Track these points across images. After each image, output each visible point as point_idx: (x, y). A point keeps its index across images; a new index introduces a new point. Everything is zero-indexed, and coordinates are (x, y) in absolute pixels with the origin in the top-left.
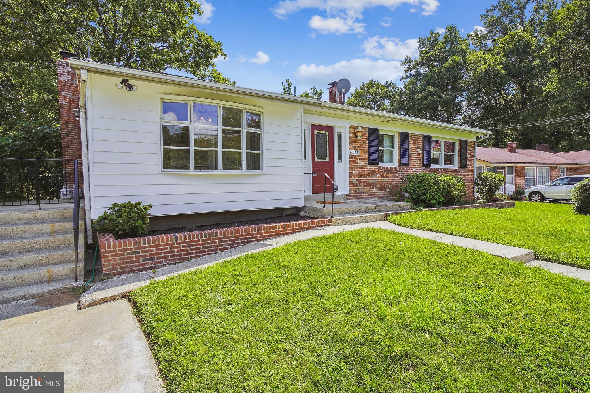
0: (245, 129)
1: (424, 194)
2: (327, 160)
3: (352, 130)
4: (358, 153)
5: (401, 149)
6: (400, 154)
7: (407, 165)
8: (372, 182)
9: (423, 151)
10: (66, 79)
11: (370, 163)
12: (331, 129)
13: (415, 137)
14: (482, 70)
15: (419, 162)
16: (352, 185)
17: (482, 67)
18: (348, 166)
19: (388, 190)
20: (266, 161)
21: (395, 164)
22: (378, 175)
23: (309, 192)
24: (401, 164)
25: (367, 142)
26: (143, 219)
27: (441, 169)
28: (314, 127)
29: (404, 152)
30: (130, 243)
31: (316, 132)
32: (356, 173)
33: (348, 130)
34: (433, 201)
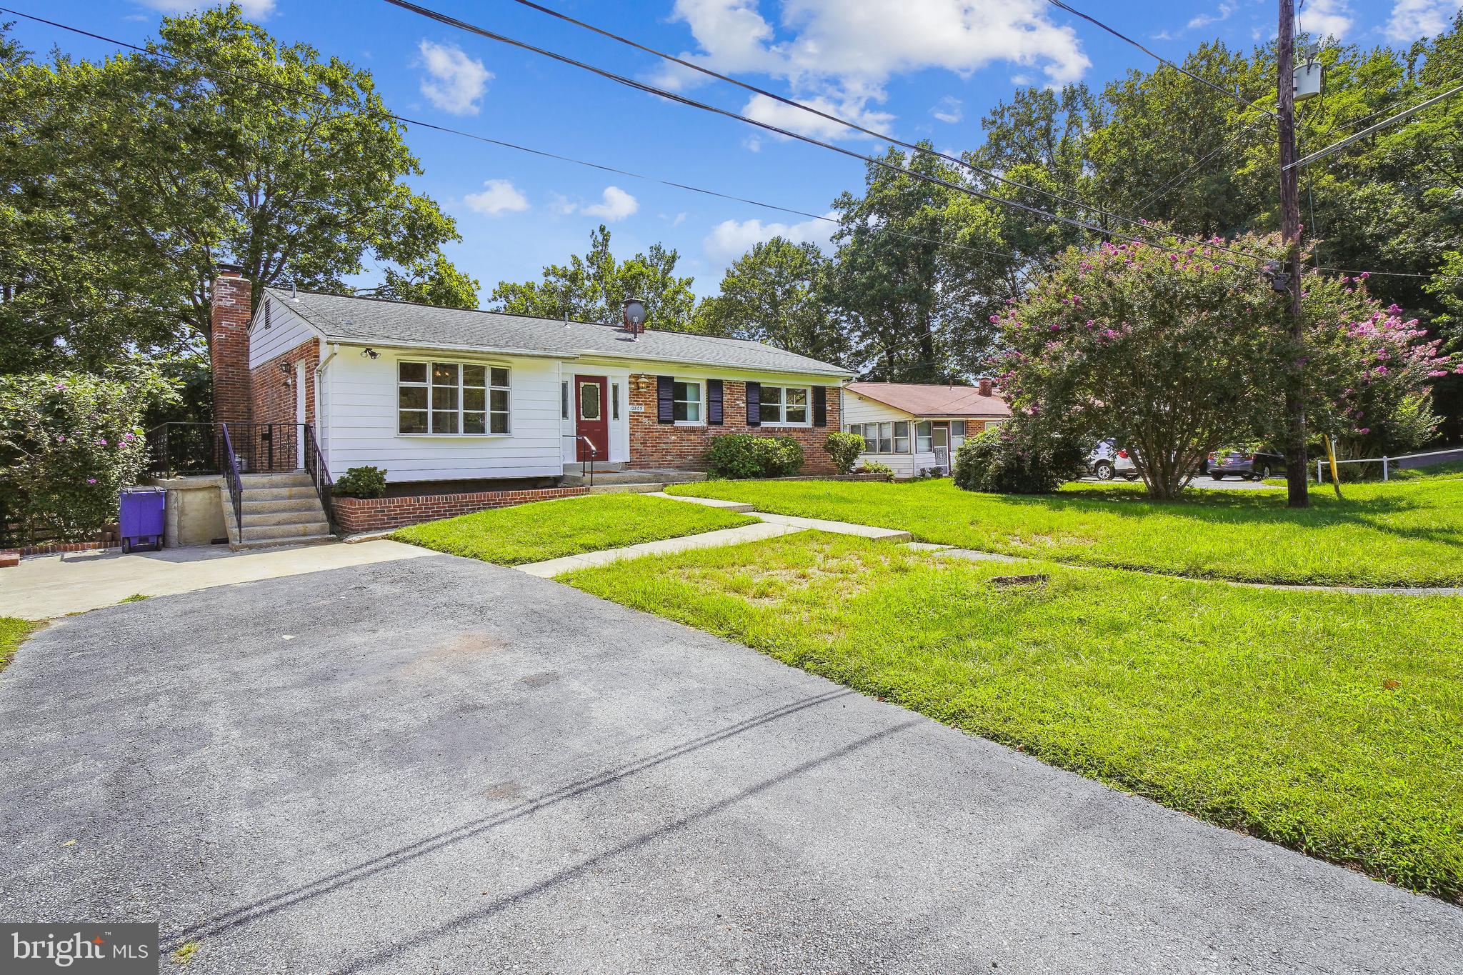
0: (489, 388)
1: (731, 462)
2: (598, 418)
3: (633, 380)
4: (642, 409)
5: (709, 401)
6: (709, 409)
7: (721, 423)
8: (664, 446)
9: (747, 403)
10: (228, 304)
11: (660, 422)
12: (603, 380)
13: (732, 385)
14: (964, 236)
15: (741, 419)
16: (632, 450)
17: (965, 230)
18: (627, 426)
19: (690, 457)
20: (514, 421)
21: (702, 422)
22: (673, 437)
23: (572, 459)
24: (710, 423)
25: (656, 395)
26: (380, 483)
27: (779, 429)
28: (579, 378)
29: (715, 406)
30: (377, 503)
31: (582, 384)
32: (639, 435)
33: (627, 380)
34: (742, 471)
